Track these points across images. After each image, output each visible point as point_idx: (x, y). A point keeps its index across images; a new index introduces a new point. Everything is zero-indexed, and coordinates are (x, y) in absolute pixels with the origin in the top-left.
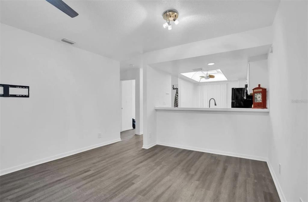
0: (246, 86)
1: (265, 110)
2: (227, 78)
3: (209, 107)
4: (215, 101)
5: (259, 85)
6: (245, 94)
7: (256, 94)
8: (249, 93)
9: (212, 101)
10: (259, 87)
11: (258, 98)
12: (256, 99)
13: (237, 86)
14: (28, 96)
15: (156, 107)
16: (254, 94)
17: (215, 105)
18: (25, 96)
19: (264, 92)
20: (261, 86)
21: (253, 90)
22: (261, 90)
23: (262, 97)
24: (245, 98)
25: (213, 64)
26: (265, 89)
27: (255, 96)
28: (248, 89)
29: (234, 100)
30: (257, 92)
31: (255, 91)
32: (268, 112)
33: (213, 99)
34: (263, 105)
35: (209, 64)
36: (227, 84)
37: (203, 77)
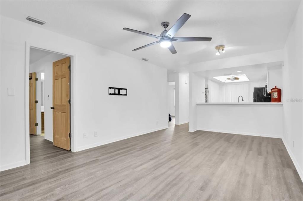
0: (266, 86)
1: (280, 103)
2: (249, 79)
3: (239, 102)
4: (242, 98)
5: (276, 87)
6: (265, 93)
7: (273, 93)
8: (268, 92)
9: (241, 98)
10: (276, 88)
11: (275, 95)
12: (274, 96)
13: (258, 86)
14: (126, 95)
15: (197, 102)
16: (272, 93)
17: (243, 100)
18: (124, 95)
19: (279, 91)
20: (277, 87)
21: (272, 89)
22: (277, 90)
23: (278, 95)
24: (265, 95)
25: (241, 71)
26: (280, 89)
27: (273, 94)
28: (267, 89)
29: (256, 97)
30: (274, 91)
31: (272, 90)
32: (282, 105)
33: (241, 96)
34: (279, 100)
35: (238, 71)
36: (249, 84)
37: (229, 79)
